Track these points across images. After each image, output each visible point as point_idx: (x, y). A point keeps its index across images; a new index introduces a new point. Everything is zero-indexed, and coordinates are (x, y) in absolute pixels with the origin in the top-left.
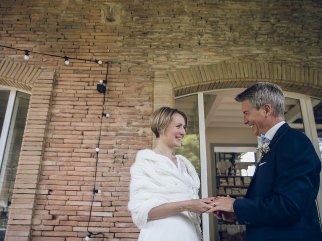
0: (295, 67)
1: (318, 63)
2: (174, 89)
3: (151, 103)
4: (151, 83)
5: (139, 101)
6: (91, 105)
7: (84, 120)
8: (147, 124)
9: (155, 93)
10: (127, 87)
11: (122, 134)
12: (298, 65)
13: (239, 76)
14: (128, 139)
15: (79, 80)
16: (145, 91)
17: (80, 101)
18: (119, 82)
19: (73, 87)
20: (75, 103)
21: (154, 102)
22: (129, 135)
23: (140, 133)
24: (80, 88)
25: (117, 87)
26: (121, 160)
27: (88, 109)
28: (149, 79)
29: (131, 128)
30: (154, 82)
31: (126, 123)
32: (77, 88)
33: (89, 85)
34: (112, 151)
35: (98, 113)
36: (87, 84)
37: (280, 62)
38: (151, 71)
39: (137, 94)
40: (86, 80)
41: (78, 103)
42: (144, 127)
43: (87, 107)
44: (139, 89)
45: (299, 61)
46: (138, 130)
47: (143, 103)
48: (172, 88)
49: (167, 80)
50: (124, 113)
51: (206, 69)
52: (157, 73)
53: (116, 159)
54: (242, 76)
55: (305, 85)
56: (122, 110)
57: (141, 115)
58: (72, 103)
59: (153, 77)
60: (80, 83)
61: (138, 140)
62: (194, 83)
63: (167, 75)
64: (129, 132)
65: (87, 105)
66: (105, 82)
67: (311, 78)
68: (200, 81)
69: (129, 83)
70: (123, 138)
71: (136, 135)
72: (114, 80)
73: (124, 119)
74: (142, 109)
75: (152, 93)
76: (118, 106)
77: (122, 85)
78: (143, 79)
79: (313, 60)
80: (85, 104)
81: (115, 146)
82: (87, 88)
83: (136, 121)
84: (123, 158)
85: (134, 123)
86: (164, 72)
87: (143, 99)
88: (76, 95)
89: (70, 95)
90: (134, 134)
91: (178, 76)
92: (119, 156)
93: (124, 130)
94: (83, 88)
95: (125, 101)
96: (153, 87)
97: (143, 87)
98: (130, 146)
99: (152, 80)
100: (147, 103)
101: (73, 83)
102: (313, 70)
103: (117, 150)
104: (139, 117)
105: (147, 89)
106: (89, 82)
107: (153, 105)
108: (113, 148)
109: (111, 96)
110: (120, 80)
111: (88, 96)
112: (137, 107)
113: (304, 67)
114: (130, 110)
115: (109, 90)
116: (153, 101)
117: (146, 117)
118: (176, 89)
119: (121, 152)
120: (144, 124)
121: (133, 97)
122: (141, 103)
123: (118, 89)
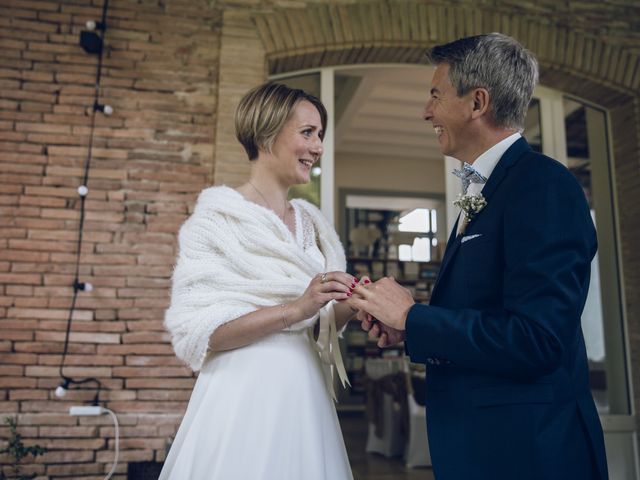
0: (538, 24)
1: (589, 19)
2: (267, 55)
3: (213, 86)
4: (213, 39)
5: (184, 79)
6: (66, 83)
7: (47, 117)
8: (203, 135)
9: (222, 62)
10: (156, 43)
11: (141, 156)
12: (545, 21)
13: (416, 36)
14: (157, 168)
15: (33, 15)
16: (200, 56)
17: (38, 71)
18: (136, 30)
19: (18, 34)
20: (25, 75)
21: (221, 83)
22: (159, 158)
23: (187, 153)
24: (36, 37)
25: (133, 41)
26: (139, 216)
27: (57, 93)
28: (208, 28)
29: (165, 142)
30: (220, 35)
31: (153, 131)
32: (29, 36)
33: (59, 32)
34: (120, 194)
35: (85, 103)
36: (52, 28)
37: (509, 10)
38: (215, 9)
39: (178, 63)
40: (54, 17)
41: (32, 75)
42: (196, 141)
43: (55, 87)
44: (186, 50)
45: (549, 11)
46: (181, 149)
47: (194, 85)
48: (263, 53)
49: (252, 33)
50: (147, 107)
51: (343, 12)
52: (229, 13)
53: (129, 214)
54: (424, 37)
55: (557, 67)
56: (143, 99)
57: (187, 113)
58: (16, 74)
59: (219, 24)
60: (35, 25)
61: (180, 170)
62: (316, 46)
63: (253, 20)
64: (160, 153)
65: (55, 82)
66: (101, 26)
67: (570, 51)
68: (330, 40)
69: (160, 33)
70: (145, 166)
71: (177, 160)
72: (123, 24)
73: (148, 120)
74: (192, 99)
75: (216, 61)
76: (133, 88)
77: (145, 37)
78: (195, 28)
79: (579, 12)
80: (50, 78)
81: (125, 182)
82: (56, 38)
83: (176, 127)
84: (146, 212)
85: (172, 132)
86: (244, 13)
87: (193, 75)
88: (28, 55)
89: (10, 54)
90: (172, 157)
91: (278, 26)
92: (135, 208)
93: (147, 146)
94: (44, 37)
95: (151, 76)
96: (219, 47)
97: (194, 45)
98: (162, 185)
99: (218, 29)
100: (203, 86)
101: (16, 23)
102: (576, 34)
103: (129, 192)
104: (183, 118)
105: (205, 52)
106: (58, 24)
107: (217, 90)
108: (120, 187)
109: (116, 62)
110: (139, 25)
111: (59, 58)
112: (181, 95)
113: (559, 26)
114: (163, 101)
115: (111, 48)
116: (218, 81)
117: (200, 119)
118: (273, 57)
119: (140, 198)
120: (196, 135)
121: (169, 68)
122: (189, 83)
123: (133, 46)
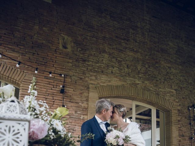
0: (153, 93)
1: (163, 93)
2: (99, 96)
3: (87, 102)
4: (87, 91)
5: (81, 100)
6: (56, 100)
7: (52, 107)
8: (85, 113)
9: (89, 97)
10: (75, 91)
11: (72, 118)
12: (154, 93)
13: (129, 94)
14: (76, 121)
15: (48, 83)
16: (84, 95)
17: (50, 96)
18: (70, 88)
19: (45, 87)
20: (47, 97)
21: (89, 102)
22: (76, 118)
23: (82, 118)
24: (49, 88)
25: (70, 90)
26: (72, 131)
27: (54, 102)
28: (86, 89)
29: (77, 115)
30: (89, 90)
31: (74, 112)
32: (47, 88)
33: (54, 87)
34: (68, 126)
35: (60, 104)
36: (53, 86)
37: (147, 89)
38: (87, 84)
39: (80, 96)
40: (53, 84)
41: (48, 97)
42: (84, 115)
43: (54, 100)
44: (81, 93)
45: (155, 90)
46: (81, 116)
47: (83, 102)
48: (98, 96)
49: (96, 91)
50: (73, 106)
51: (115, 87)
52: (90, 86)
53: (70, 131)
54: (131, 95)
55: (156, 103)
56: (72, 104)
57: (82, 108)
58: (45, 97)
59: (88, 88)
60: (48, 85)
61: (80, 121)
62: (109, 95)
63: (96, 87)
64: (76, 117)
65: (53, 99)
66: (63, 87)
67: (159, 100)
68: (112, 94)
69: (76, 89)
70: (73, 120)
71: (80, 119)
72: (68, 86)
73: (73, 109)
74: (83, 105)
75: (88, 97)
76: (70, 102)
77: (72, 90)
78: (83, 88)
79: (161, 91)
80: (52, 98)
81: (69, 123)
82: (53, 89)
83: (80, 111)
84: (73, 130)
85: (78, 112)
86: (94, 86)
87: (83, 99)
88: (47, 92)
89: (43, 92)
90: (79, 118)
91: (101, 89)
92: (71, 129)
93: (73, 115)
94: (51, 88)
95: (74, 99)
96: (89, 93)
97: (83, 93)
98: (77, 124)
99: (88, 89)
100: (85, 102)
101: (44, 84)
102: (160, 96)
103: (70, 125)
104: (81, 109)
105: (86, 94)
106: (53, 85)
107: (88, 103)
108: (68, 124)
109: (66, 95)
110: (71, 87)
111: (54, 93)
112: (80, 104)
113: (157, 94)
114: (77, 105)
115: (65, 92)
116: (88, 101)
117: (84, 110)
118: (100, 97)
119: (72, 127)
120: (84, 113)
121: (78, 97)
122: (82, 101)
123: (70, 92)
